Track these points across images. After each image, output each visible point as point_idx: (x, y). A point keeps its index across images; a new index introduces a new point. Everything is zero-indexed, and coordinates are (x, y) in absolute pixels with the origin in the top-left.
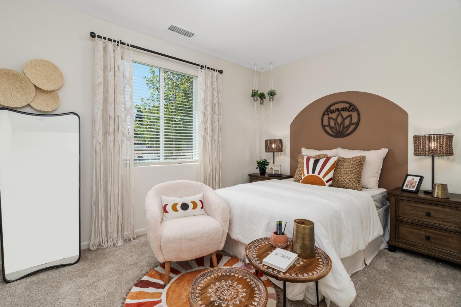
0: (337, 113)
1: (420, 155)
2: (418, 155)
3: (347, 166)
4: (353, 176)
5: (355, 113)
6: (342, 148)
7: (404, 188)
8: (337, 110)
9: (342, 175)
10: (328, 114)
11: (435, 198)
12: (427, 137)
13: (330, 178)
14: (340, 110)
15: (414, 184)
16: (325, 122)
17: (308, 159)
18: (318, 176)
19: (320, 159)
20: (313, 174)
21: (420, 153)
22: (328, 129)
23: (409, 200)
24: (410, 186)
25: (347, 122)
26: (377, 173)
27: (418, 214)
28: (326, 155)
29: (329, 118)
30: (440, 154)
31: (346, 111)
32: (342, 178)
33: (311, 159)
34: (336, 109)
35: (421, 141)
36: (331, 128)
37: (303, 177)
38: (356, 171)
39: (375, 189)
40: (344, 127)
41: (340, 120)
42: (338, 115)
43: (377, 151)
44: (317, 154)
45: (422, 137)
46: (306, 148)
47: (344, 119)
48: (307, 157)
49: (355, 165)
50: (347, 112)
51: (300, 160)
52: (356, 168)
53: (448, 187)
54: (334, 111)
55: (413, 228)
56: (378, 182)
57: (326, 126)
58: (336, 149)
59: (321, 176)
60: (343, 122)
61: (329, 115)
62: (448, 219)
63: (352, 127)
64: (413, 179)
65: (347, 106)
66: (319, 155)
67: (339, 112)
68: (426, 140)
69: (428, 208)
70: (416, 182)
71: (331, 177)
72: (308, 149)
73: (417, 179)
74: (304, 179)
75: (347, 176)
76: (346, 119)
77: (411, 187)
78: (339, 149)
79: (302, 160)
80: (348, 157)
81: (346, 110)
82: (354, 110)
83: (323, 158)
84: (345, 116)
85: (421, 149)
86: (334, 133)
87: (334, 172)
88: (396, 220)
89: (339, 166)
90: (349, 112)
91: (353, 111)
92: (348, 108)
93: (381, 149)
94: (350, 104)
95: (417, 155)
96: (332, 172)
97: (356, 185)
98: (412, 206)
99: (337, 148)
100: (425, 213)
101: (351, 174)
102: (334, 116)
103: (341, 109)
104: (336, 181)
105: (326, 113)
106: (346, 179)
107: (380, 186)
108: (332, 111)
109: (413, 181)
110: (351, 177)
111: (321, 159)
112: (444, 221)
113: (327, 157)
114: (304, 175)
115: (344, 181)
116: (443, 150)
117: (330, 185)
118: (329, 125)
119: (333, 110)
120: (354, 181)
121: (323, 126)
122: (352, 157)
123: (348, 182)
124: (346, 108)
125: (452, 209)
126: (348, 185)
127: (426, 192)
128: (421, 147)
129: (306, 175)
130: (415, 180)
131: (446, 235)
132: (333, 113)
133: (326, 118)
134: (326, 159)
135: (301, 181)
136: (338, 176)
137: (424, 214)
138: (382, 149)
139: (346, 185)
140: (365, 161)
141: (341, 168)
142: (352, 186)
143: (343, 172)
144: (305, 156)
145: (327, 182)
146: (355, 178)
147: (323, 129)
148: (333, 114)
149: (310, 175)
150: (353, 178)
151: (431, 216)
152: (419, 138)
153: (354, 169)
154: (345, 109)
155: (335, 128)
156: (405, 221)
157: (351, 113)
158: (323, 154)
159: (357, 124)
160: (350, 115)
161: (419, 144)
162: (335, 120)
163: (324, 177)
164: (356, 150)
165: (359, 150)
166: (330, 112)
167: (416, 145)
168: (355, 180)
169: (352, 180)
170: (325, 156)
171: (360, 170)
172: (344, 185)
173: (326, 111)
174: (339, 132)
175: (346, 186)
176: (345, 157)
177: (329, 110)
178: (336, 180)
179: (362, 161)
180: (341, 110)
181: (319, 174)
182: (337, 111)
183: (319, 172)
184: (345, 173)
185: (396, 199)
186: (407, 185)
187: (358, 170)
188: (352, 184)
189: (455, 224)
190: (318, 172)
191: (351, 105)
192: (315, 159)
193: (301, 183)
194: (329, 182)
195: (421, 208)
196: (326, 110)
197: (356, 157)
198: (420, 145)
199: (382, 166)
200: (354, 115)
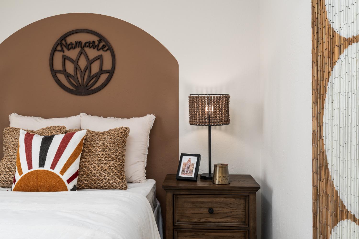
0: (78, 50)
1: (198, 123)
2: (196, 125)
3: (102, 147)
4: (113, 164)
5: (108, 52)
6: (88, 115)
7: (180, 175)
8: (78, 44)
9: (95, 165)
10: (62, 51)
11: (217, 186)
12: (206, 98)
13: (74, 173)
14: (83, 45)
15: (191, 168)
16: (58, 66)
17: (29, 137)
18: (51, 170)
19: (53, 136)
20: (41, 169)
21: (199, 121)
22: (62, 78)
23: (190, 193)
24: (187, 171)
25: (95, 68)
26: (144, 154)
27: (199, 212)
28: (63, 127)
29: (65, 58)
30: (219, 122)
31: (94, 48)
32: (95, 170)
33: (35, 137)
34: (76, 42)
35: (200, 103)
36: (68, 76)
37: (18, 177)
38: (116, 155)
39: (143, 181)
40: (90, 77)
41: (83, 63)
42: (80, 54)
43: (141, 118)
44: (45, 127)
45: (201, 98)
46: (19, 114)
47: (90, 62)
48: (26, 132)
49: (114, 144)
50: (95, 50)
51: (8, 139)
52: (117, 150)
53: (229, 167)
54: (74, 46)
55: (194, 235)
56: (145, 169)
57: (60, 72)
58: (78, 116)
59: (57, 170)
60: (88, 68)
61: (64, 52)
62: (231, 212)
63: (103, 78)
64: (189, 161)
65: (95, 39)
66: (49, 128)
67: (83, 48)
68: (205, 102)
69: (210, 202)
70: (193, 164)
71: (76, 171)
72: (24, 115)
73: (194, 160)
74: (20, 180)
75: (103, 165)
76: (94, 62)
77: (189, 172)
78: (83, 114)
79: (13, 140)
80: (102, 131)
81: (94, 46)
82: (107, 48)
83: (58, 133)
84: (91, 57)
85: (199, 115)
86: (72, 86)
87: (81, 159)
88: (174, 229)
89: (88, 147)
90: (98, 50)
91: (105, 49)
92: (96, 43)
93: (146, 116)
94: (99, 37)
95: (194, 125)
96: (78, 160)
97: (119, 180)
98: (193, 202)
99: (79, 114)
100: (208, 210)
101: (110, 160)
102: (73, 54)
103: (86, 43)
104: (85, 176)
105: (59, 48)
106: (101, 172)
107: (149, 176)
108: (69, 44)
109: (189, 162)
110: (110, 166)
111: (56, 136)
112: (227, 217)
113: (64, 130)
114: (20, 172)
115: (98, 175)
116: (222, 117)
117: (75, 186)
118: (64, 71)
119: (72, 44)
120: (115, 174)
121: (54, 72)
122: (107, 130)
123: (105, 176)
124: (94, 42)
125: (234, 198)
126: (105, 181)
127: (203, 178)
128: (199, 112)
129: (25, 170)
130: (192, 162)
131: (229, 236)
132: (71, 48)
133: (58, 56)
134: (65, 136)
135: (14, 186)
136: (88, 167)
137: (206, 211)
138: (148, 115)
139: (102, 183)
140: (128, 135)
141: (93, 150)
142: (112, 183)
143: (96, 158)
144: (21, 131)
145: (69, 181)
146: (116, 167)
147: (54, 77)
148: (72, 51)
149: (34, 172)
150: (113, 167)
151: (214, 212)
152: (198, 99)
153: (114, 151)
154: (91, 45)
155: (76, 77)
156: (186, 227)
157: (101, 52)
158: (56, 125)
159: (111, 73)
160: (99, 56)
161: (197, 108)
162: (75, 62)
163: (63, 172)
164: (110, 117)
165: (114, 117)
166: (66, 47)
167: (194, 109)
168: (115, 171)
169: (112, 172)
170: (61, 129)
171: (122, 152)
172: (98, 183)
173: (58, 44)
174: (82, 85)
175: (102, 185)
176: (96, 131)
177: (63, 42)
178: (85, 174)
179: (124, 136)
180: (85, 46)
181: (53, 166)
182: (79, 47)
183: (53, 162)
184: (99, 161)
185: (173, 194)
186: (183, 171)
187: (120, 153)
188: (112, 179)
189: (238, 217)
190: (51, 163)
191: (102, 39)
192: (43, 137)
193: (15, 190)
194: (73, 181)
195: (203, 202)
196: (59, 42)
197: (115, 130)
198: (199, 110)
199: (149, 143)
200: (107, 56)
